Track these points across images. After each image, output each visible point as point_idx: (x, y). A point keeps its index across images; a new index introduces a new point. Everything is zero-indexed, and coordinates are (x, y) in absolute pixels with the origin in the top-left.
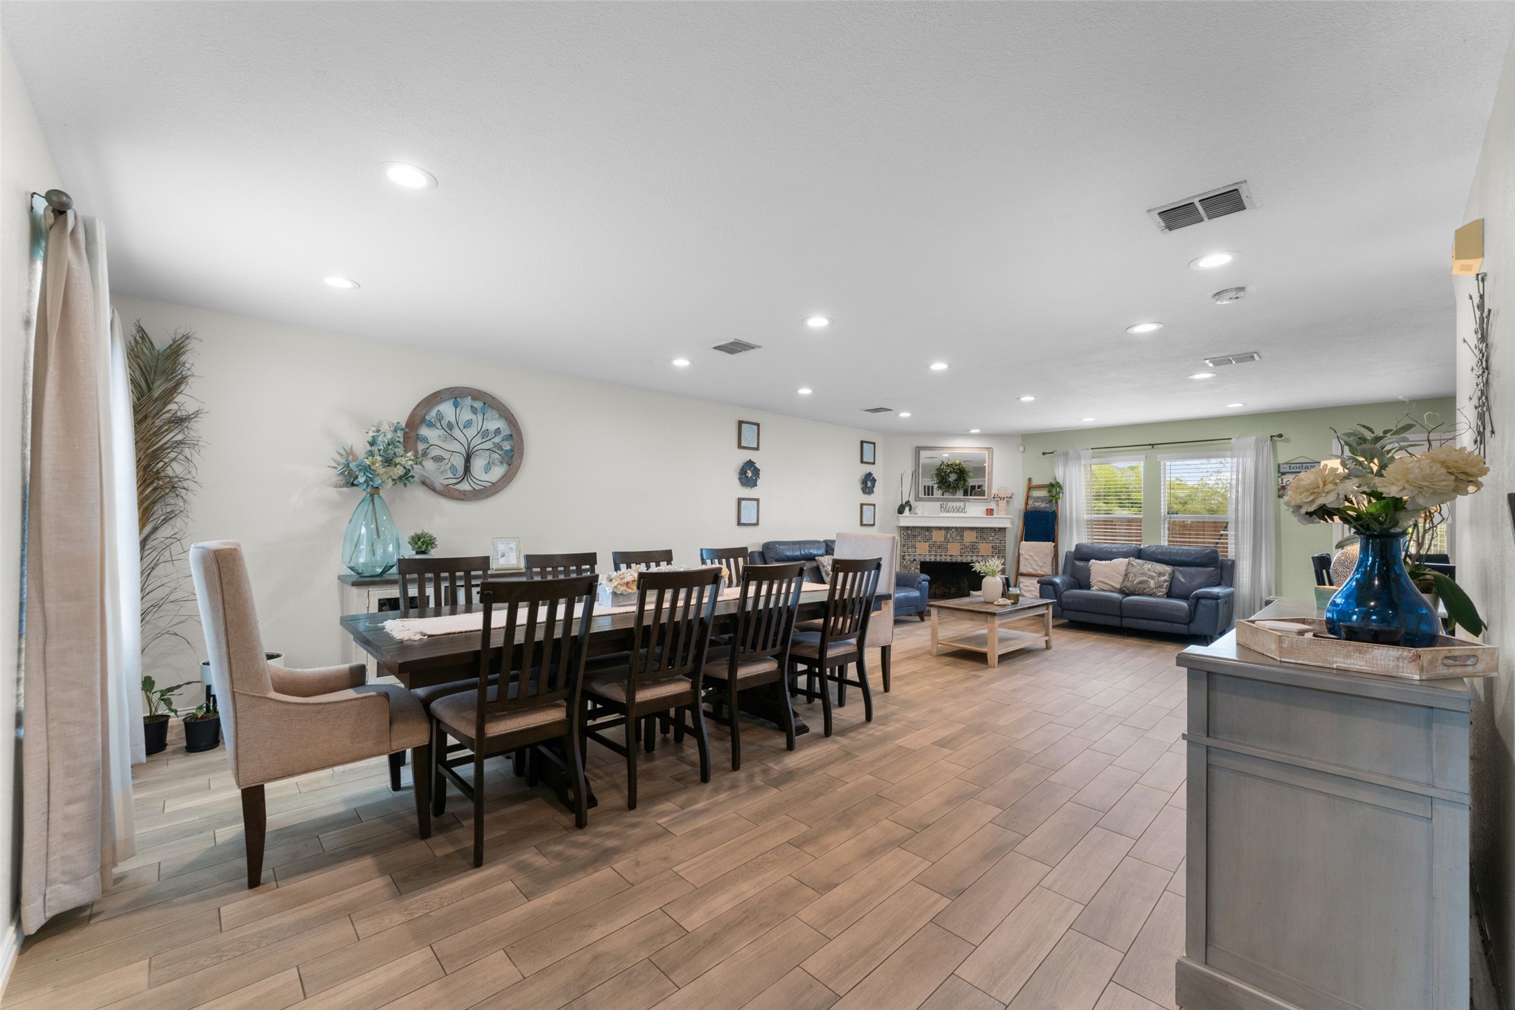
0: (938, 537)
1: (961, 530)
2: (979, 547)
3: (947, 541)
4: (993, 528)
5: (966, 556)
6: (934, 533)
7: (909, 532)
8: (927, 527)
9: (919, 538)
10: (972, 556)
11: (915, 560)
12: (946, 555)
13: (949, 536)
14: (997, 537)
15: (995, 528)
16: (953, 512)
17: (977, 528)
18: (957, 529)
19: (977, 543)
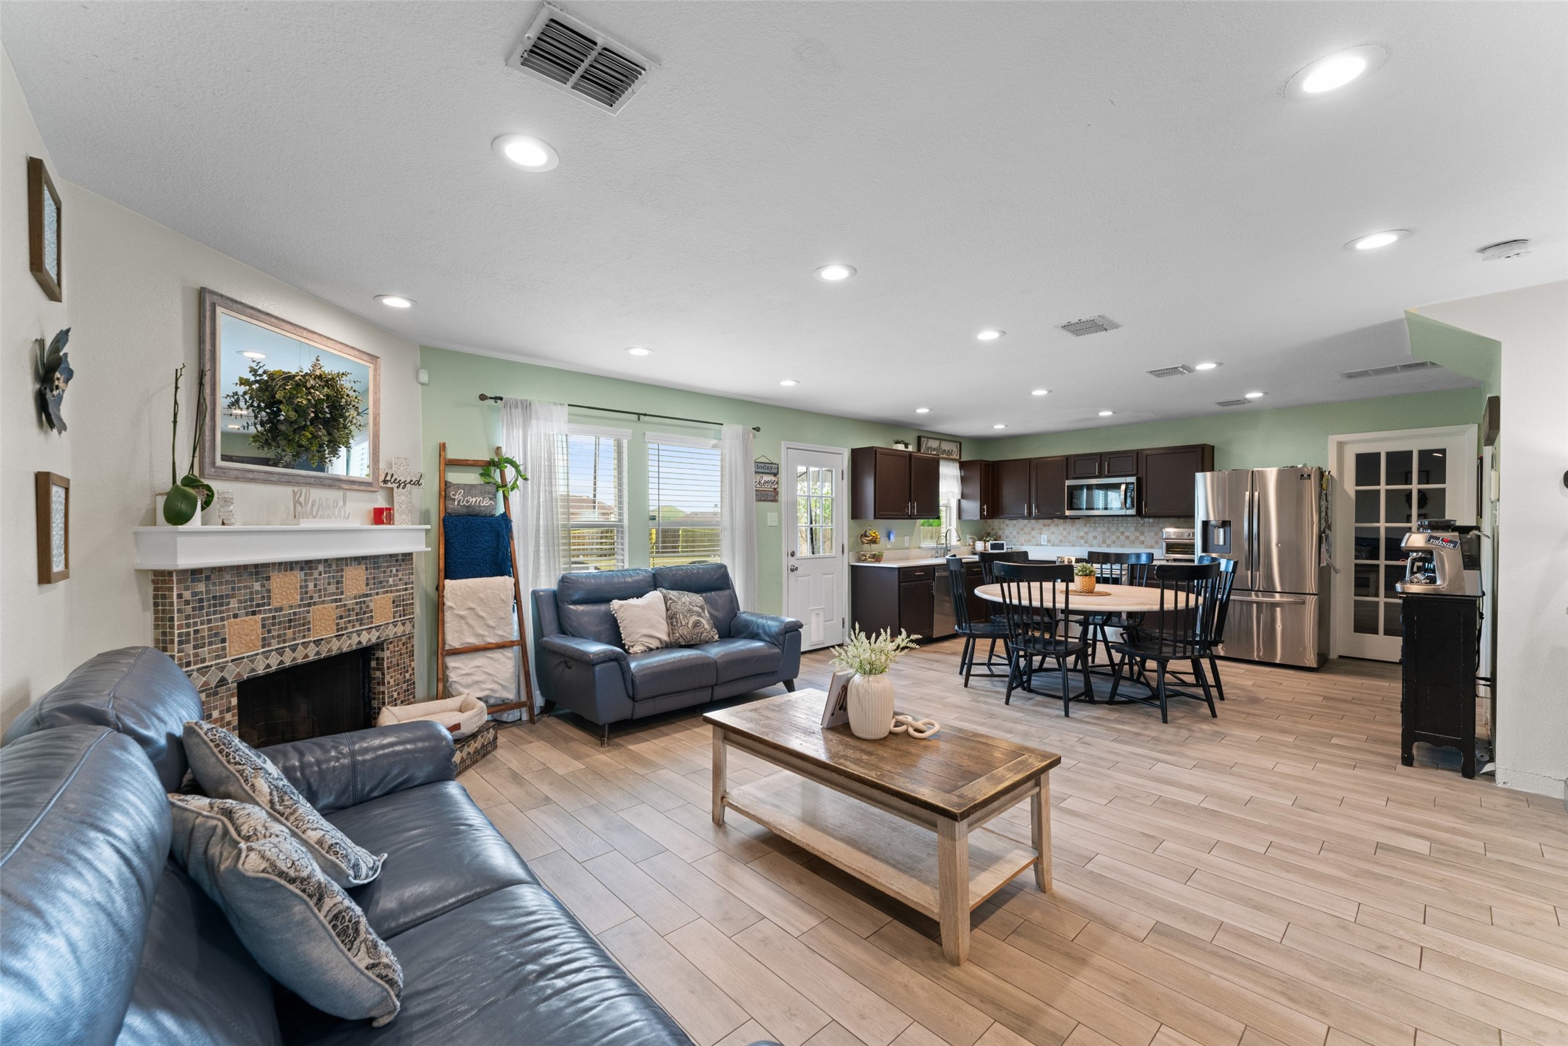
0: (285, 591)
1: (335, 568)
2: (372, 605)
3: (306, 600)
4: (390, 556)
5: (349, 635)
6: (278, 582)
7: (201, 587)
8: (256, 566)
9: (234, 604)
11: (223, 681)
12: (307, 645)
13: (311, 585)
14: (398, 576)
17: (362, 558)
18: (330, 566)
19: (367, 595)
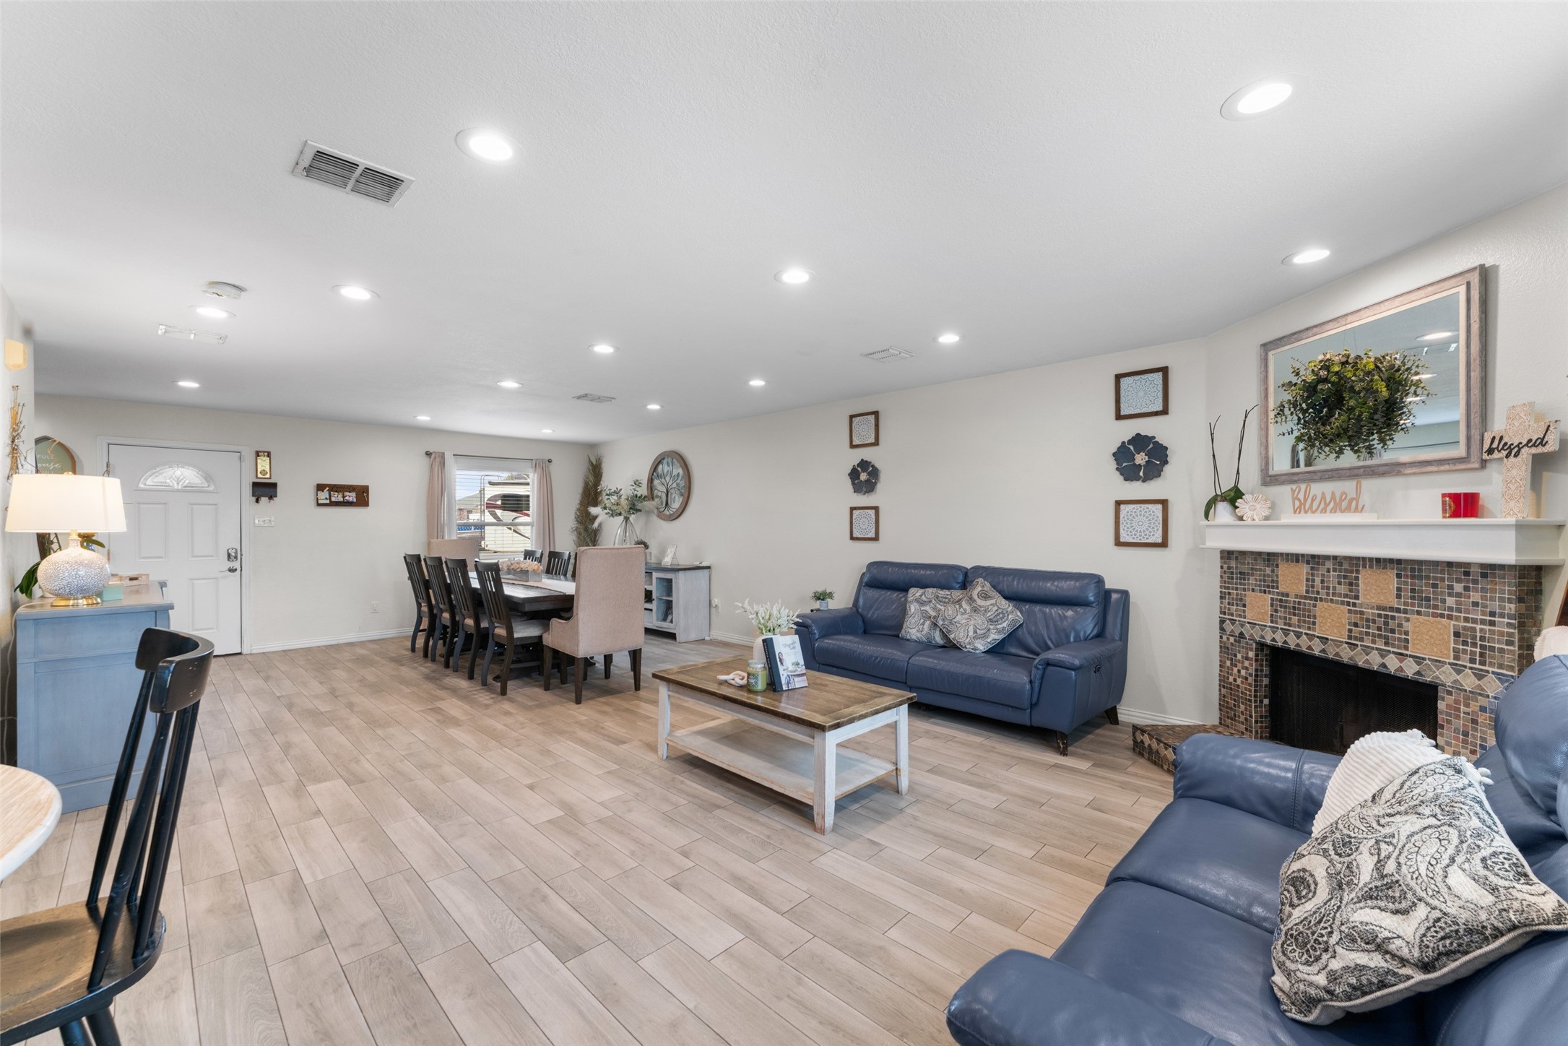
0: (1293, 581)
1: (1350, 567)
2: (1407, 626)
3: (1312, 595)
4: (1459, 565)
5: (1367, 650)
6: (1284, 570)
7: (1233, 564)
8: (1269, 554)
9: (1252, 581)
10: (1383, 654)
11: (1242, 635)
12: (1311, 637)
13: (1318, 580)
14: (1475, 596)
15: (1468, 565)
16: (1324, 511)
17: (1399, 561)
18: (1341, 564)
19: (1398, 610)
